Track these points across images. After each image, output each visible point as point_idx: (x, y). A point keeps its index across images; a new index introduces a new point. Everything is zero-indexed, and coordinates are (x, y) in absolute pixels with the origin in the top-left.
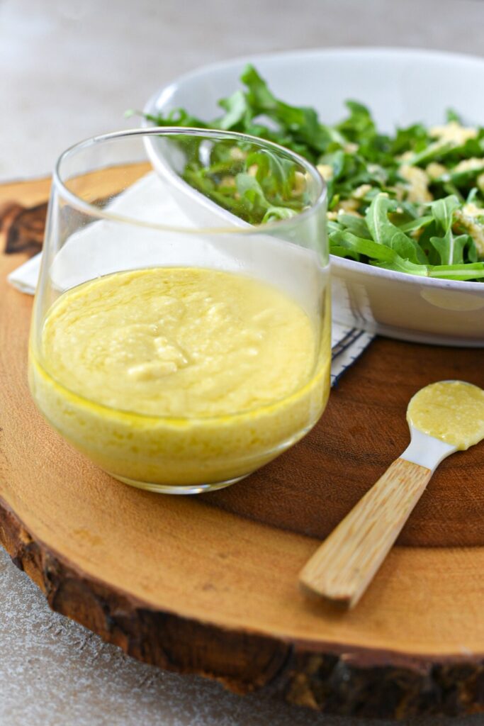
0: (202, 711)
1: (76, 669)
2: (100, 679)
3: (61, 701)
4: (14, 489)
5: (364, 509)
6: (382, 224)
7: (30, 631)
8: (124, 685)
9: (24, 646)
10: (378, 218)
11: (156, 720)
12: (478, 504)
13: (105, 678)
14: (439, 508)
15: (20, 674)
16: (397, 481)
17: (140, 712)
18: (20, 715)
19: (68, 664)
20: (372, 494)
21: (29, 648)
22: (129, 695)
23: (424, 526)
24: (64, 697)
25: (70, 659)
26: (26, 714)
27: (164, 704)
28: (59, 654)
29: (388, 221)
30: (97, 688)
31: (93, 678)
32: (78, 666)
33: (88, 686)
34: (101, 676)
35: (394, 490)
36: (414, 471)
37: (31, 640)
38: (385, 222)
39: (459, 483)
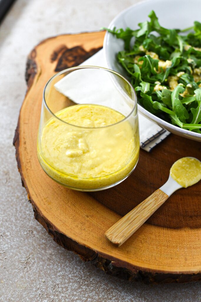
0: (76, 259)
1: (43, 236)
2: (48, 242)
3: (35, 247)
4: (30, 178)
5: (137, 209)
6: (175, 99)
7: (32, 220)
8: (55, 245)
9: (29, 225)
10: (175, 96)
11: (61, 259)
12: (181, 211)
13: (50, 241)
14: (167, 210)
15: (25, 235)
16: (154, 199)
17: (57, 256)
18: (21, 249)
19: (40, 234)
20: (142, 203)
21: (30, 226)
22: (56, 249)
23: (158, 217)
24: (36, 245)
25: (41, 232)
26: (23, 249)
27: (65, 254)
28: (39, 230)
29: (178, 98)
30: (47, 244)
31: (46, 240)
32: (43, 235)
33: (44, 243)
34: (49, 240)
35: (151, 203)
36: (162, 196)
37: (32, 223)
38: (177, 98)
39: (178, 201)
